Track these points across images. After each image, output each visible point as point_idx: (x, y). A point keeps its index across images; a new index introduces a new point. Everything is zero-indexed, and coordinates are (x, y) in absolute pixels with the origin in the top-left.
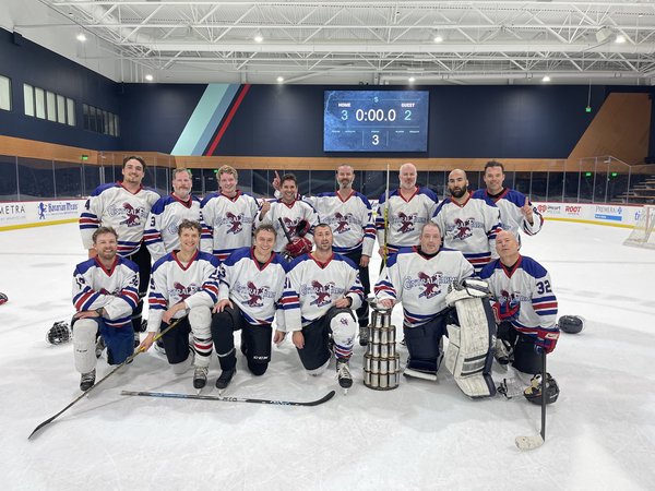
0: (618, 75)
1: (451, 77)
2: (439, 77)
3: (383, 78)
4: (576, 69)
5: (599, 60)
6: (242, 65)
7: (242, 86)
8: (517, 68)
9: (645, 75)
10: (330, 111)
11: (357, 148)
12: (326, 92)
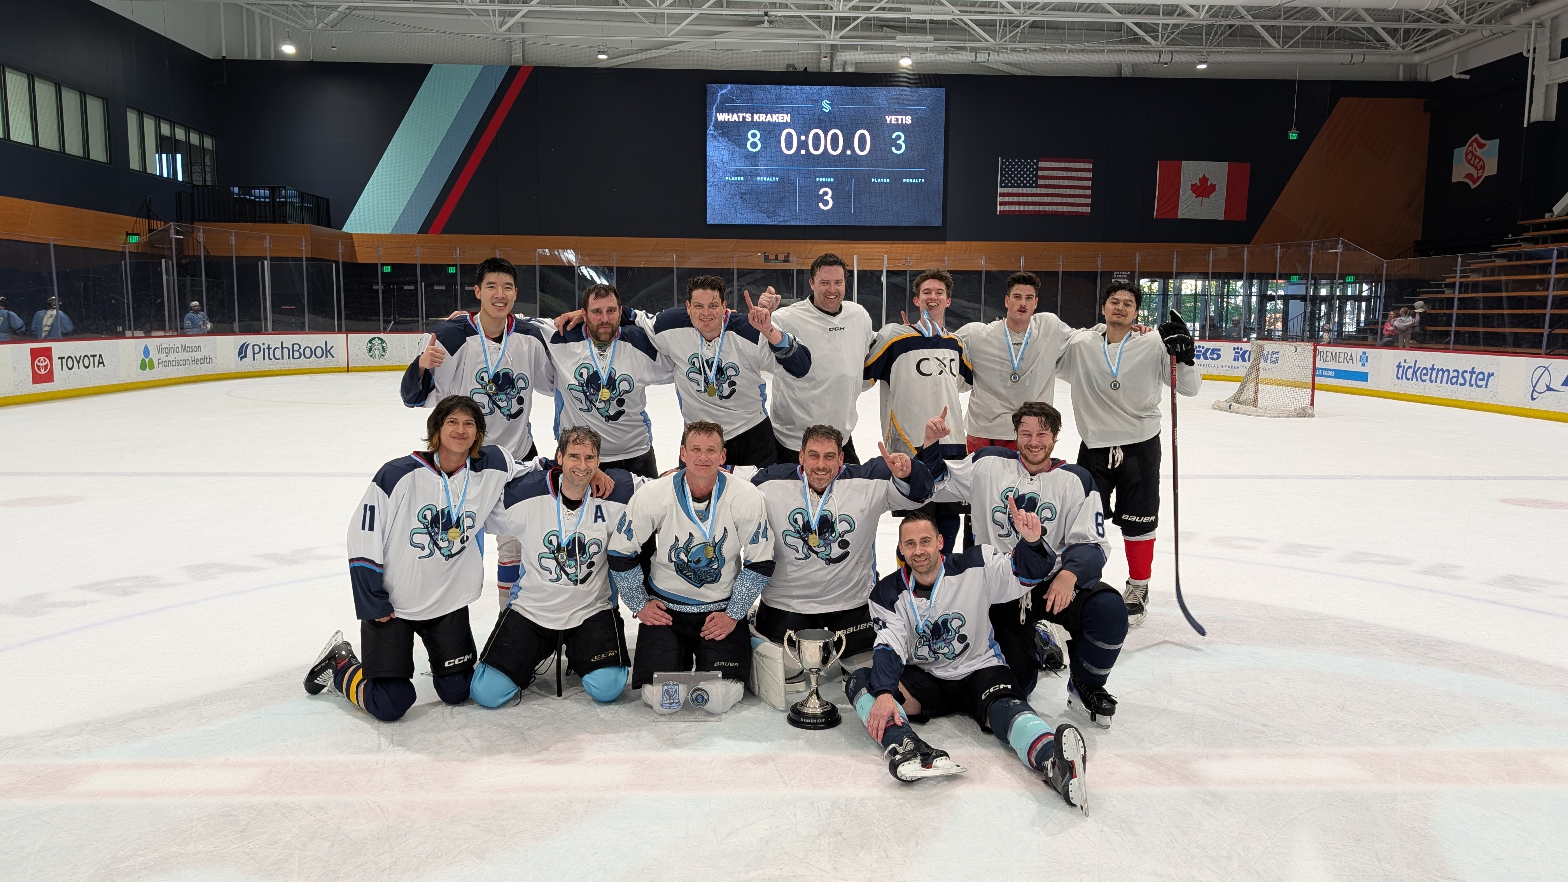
0: (1358, 59)
1: (994, 57)
2: (969, 57)
3: (842, 56)
4: (1266, 44)
5: (1317, 24)
6: (512, 21)
7: (513, 71)
8: (1137, 40)
9: (1417, 58)
10: (720, 132)
11: (784, 218)
12: (711, 87)
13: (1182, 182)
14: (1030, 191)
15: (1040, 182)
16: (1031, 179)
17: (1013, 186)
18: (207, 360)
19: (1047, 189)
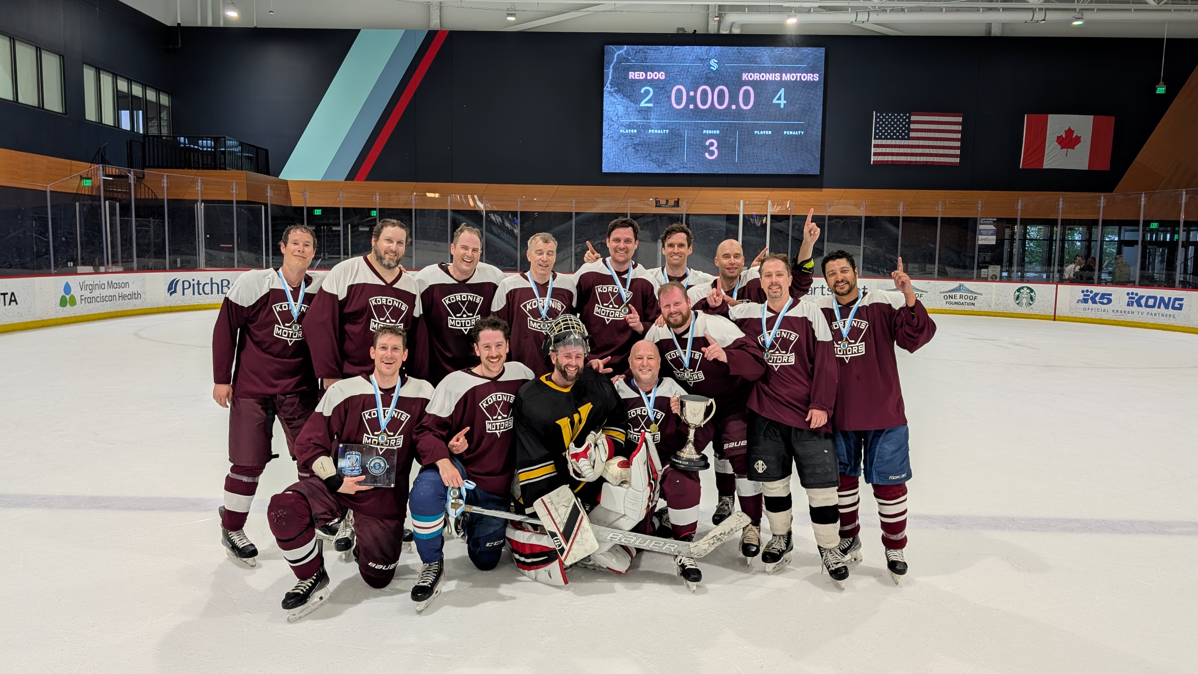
2: (850, 17)
3: (729, 18)
4: (1141, 1)
7: (432, 35)
10: (616, 89)
11: (673, 167)
12: (609, 48)
13: (1048, 134)
14: (903, 142)
15: (912, 134)
16: (904, 132)
17: (886, 138)
18: (135, 296)
19: (918, 141)
